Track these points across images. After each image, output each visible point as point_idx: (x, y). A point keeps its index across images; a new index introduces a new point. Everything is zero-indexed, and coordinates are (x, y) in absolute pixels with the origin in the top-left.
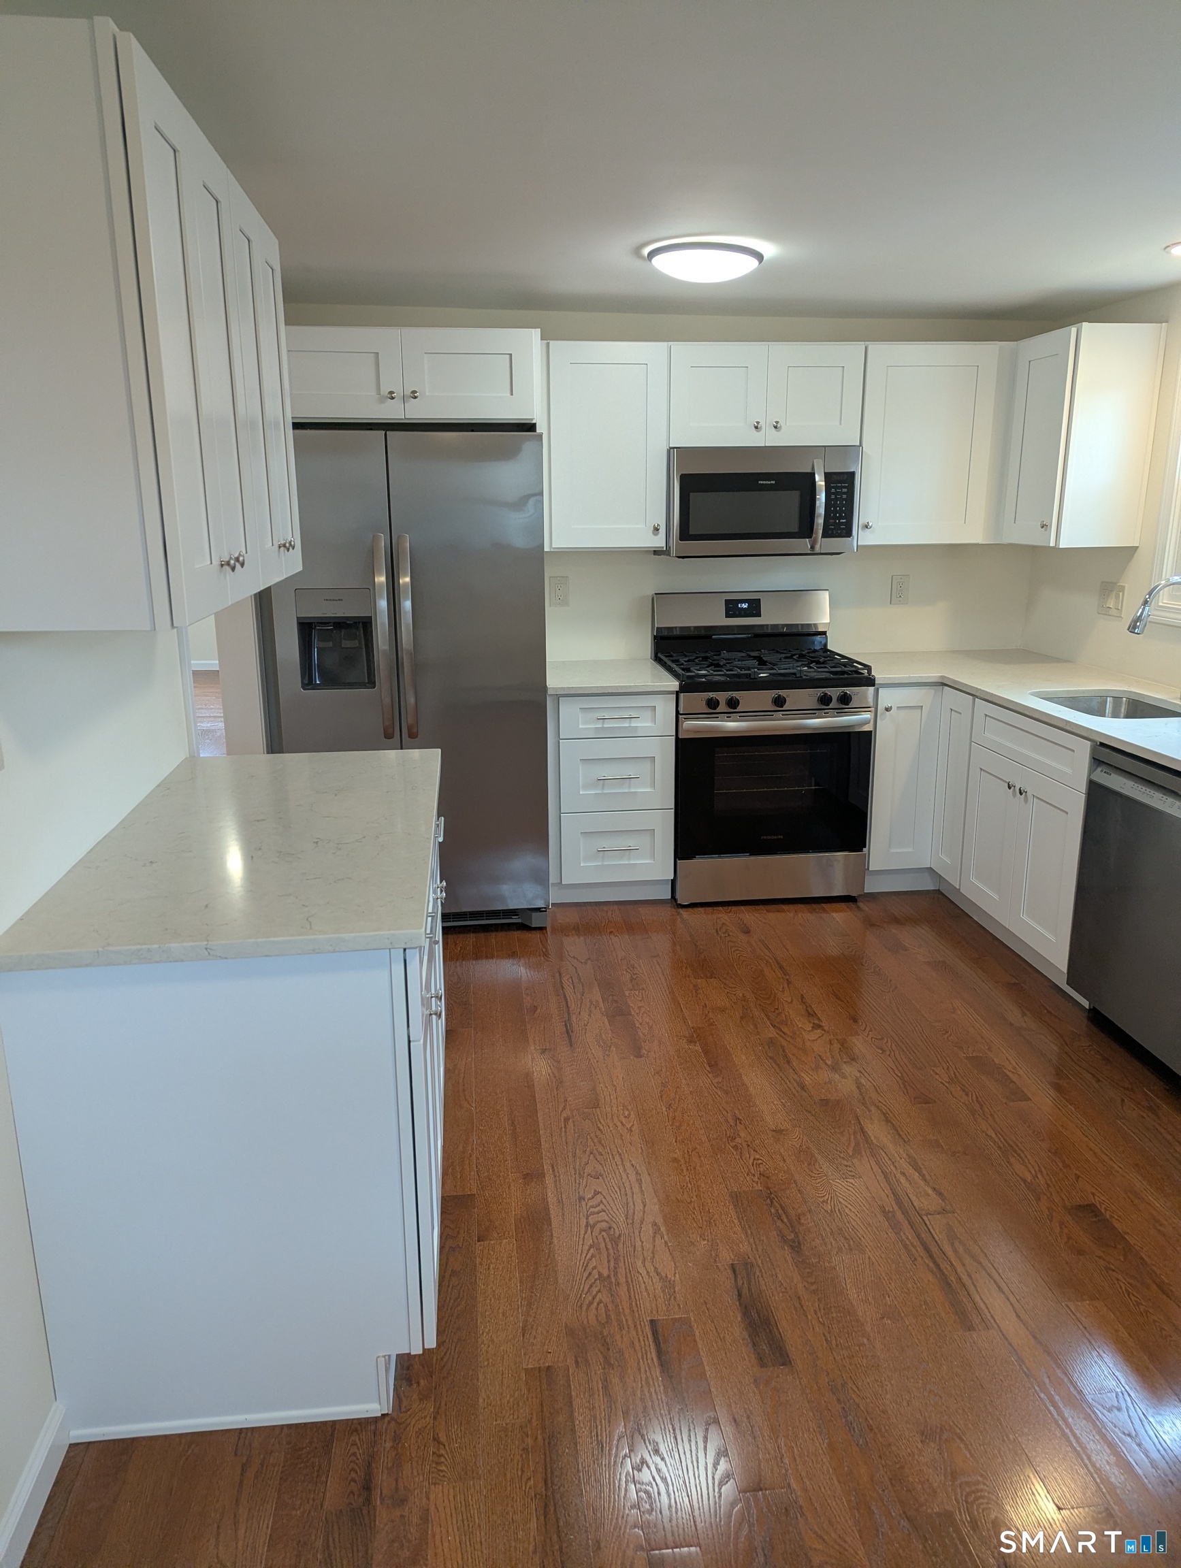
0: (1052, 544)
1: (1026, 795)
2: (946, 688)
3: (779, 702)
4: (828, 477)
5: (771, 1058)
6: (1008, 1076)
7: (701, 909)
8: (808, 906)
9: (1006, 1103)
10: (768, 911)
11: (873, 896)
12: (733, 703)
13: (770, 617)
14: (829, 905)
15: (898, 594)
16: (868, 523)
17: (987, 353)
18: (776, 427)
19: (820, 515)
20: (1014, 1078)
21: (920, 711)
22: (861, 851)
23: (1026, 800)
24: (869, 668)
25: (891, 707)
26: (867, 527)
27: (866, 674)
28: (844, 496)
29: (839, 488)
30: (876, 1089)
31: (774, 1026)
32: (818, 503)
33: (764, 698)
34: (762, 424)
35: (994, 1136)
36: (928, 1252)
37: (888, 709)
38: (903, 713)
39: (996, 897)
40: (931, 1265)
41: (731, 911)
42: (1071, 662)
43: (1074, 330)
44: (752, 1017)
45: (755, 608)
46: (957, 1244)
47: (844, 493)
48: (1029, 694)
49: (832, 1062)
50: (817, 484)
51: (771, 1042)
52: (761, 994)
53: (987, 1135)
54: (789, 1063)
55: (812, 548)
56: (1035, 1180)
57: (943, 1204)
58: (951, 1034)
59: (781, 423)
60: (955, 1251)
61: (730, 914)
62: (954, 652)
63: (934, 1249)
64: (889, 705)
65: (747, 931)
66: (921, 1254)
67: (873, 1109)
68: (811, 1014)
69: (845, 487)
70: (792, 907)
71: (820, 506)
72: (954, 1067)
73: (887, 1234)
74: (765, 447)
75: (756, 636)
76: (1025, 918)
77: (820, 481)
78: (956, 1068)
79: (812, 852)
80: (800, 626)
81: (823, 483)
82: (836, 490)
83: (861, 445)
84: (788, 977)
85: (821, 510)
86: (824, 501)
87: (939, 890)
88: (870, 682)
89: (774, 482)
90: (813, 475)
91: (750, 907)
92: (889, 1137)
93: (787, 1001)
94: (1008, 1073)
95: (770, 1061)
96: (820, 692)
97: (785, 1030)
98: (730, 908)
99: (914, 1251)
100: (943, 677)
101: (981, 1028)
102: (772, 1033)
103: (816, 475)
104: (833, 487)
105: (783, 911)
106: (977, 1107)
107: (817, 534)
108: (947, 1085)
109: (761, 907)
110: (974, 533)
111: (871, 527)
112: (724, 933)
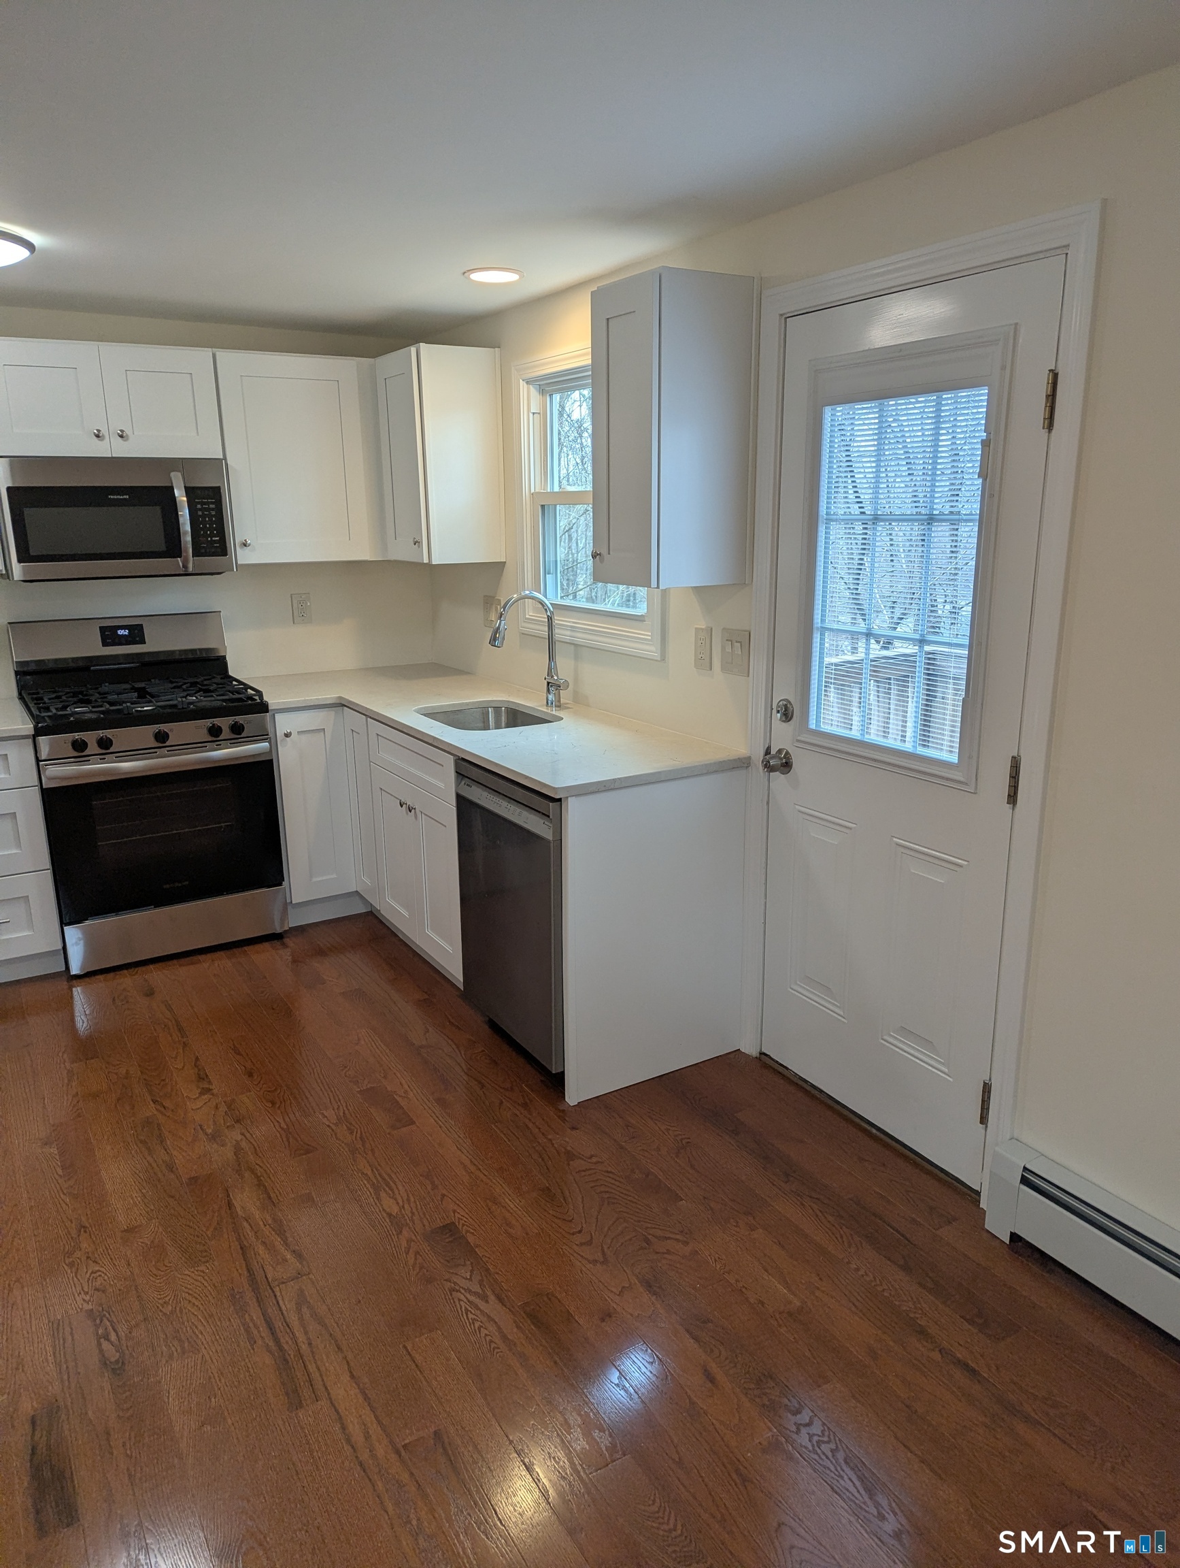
0: (426, 561)
1: (415, 812)
2: (345, 708)
3: (161, 737)
4: (189, 491)
5: (141, 1142)
6: (397, 1102)
7: (101, 977)
8: (229, 953)
9: (389, 1134)
10: (180, 966)
11: (301, 929)
12: (105, 744)
13: (157, 642)
14: (251, 947)
15: (300, 613)
16: (245, 540)
17: (346, 368)
18: (121, 436)
19: (186, 533)
20: (403, 1103)
21: (322, 734)
22: (281, 885)
23: (416, 817)
24: (260, 693)
25: (290, 733)
26: (246, 546)
27: (259, 701)
28: (213, 513)
29: (205, 503)
30: (256, 1149)
31: (155, 1102)
32: (181, 520)
33: (144, 734)
34: (104, 431)
35: (369, 1173)
36: (271, 1329)
37: (287, 735)
38: (304, 737)
39: (406, 914)
40: (271, 1344)
41: (137, 972)
42: (469, 673)
43: (413, 349)
44: (132, 1097)
45: (136, 634)
46: (305, 1310)
47: (213, 509)
48: (415, 711)
49: (213, 1131)
50: (177, 499)
51: (148, 1122)
52: (149, 1066)
53: (363, 1173)
54: (162, 1142)
55: (185, 566)
56: (401, 1211)
57: (300, 1266)
58: (349, 1069)
59: (128, 432)
60: (301, 1319)
61: (136, 977)
62: (367, 669)
63: (278, 1324)
64: (289, 731)
65: (150, 993)
66: (263, 1334)
67: (247, 1174)
68: (202, 1077)
69: (212, 503)
70: (209, 956)
71: (184, 524)
72: (344, 1105)
73: (230, 1320)
74: (112, 458)
75: (144, 664)
76: (429, 932)
77: (180, 495)
78: (347, 1106)
79: (227, 894)
80: (198, 652)
81: (185, 499)
82: (202, 506)
83: (225, 458)
84: (185, 1040)
85: (187, 526)
86: (188, 518)
87: (371, 912)
88: (263, 708)
89: (127, 497)
90: (171, 489)
91: (160, 964)
92: (258, 1203)
93: (177, 1068)
94: (398, 1099)
95: (140, 1145)
96: (208, 722)
97: (167, 1103)
98: (136, 969)
99: (255, 1332)
100: (340, 698)
101: (381, 1055)
102: (150, 1110)
103: (175, 490)
104: (199, 503)
105: (199, 962)
106: (359, 1145)
107: (187, 552)
108: (334, 1127)
109: (175, 962)
110: (362, 550)
111: (249, 545)
112: (122, 1000)
